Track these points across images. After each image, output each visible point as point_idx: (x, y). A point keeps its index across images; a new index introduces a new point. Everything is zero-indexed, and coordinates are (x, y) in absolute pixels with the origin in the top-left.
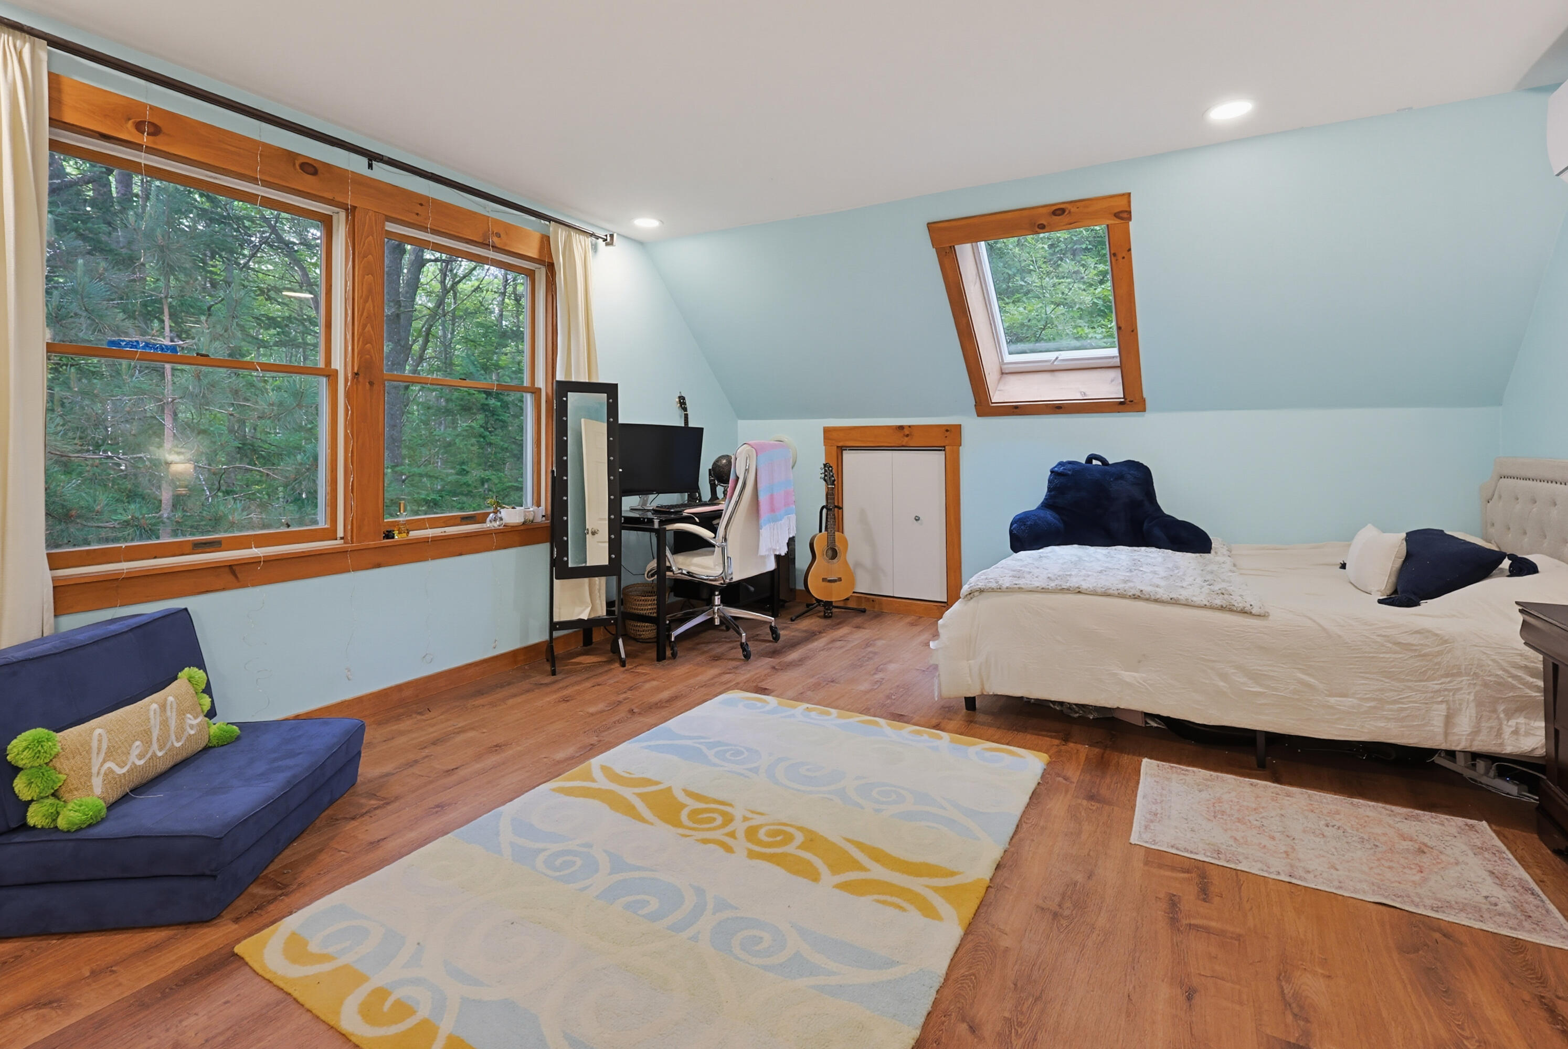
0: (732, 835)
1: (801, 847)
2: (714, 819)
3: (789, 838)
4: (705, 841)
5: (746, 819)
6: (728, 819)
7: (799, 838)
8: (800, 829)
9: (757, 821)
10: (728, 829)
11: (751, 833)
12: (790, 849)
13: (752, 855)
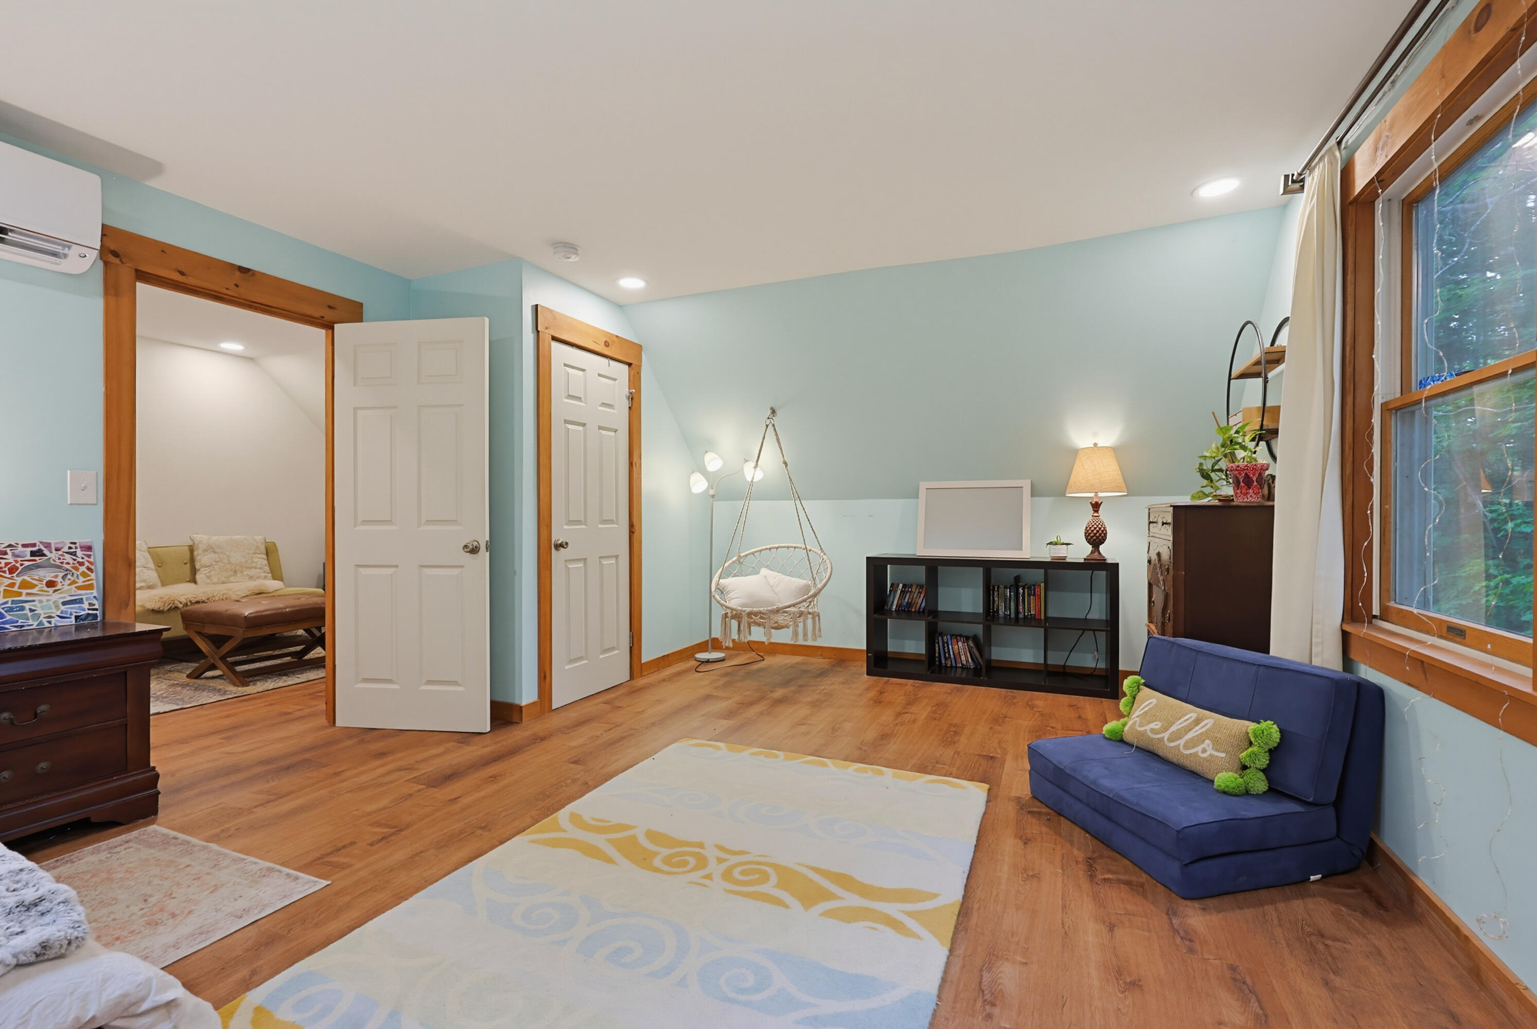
0: (720, 860)
1: (656, 854)
2: (742, 873)
3: (667, 860)
4: (742, 853)
5: (709, 877)
6: (727, 875)
7: (657, 862)
8: (657, 870)
9: (696, 876)
10: (724, 866)
11: (702, 862)
12: (666, 852)
13: (701, 845)
